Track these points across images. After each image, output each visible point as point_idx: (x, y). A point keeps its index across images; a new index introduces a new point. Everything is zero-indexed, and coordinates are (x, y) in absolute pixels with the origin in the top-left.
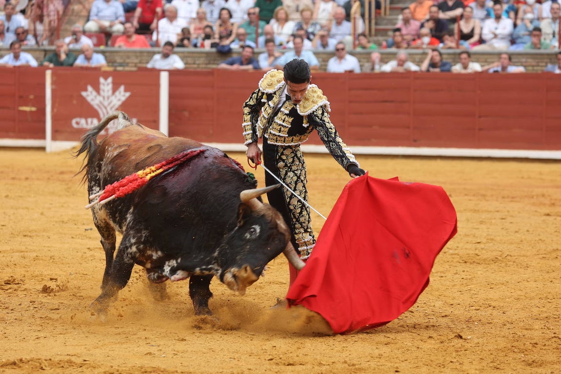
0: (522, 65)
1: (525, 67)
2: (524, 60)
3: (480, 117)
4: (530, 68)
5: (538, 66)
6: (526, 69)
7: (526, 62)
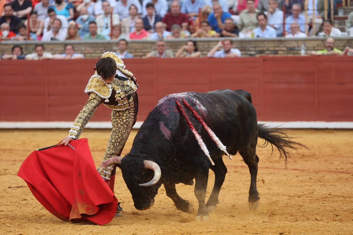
0: (81, 53)
1: (85, 54)
2: (83, 48)
3: (49, 96)
4: (89, 55)
5: (95, 53)
6: (84, 56)
7: (85, 50)
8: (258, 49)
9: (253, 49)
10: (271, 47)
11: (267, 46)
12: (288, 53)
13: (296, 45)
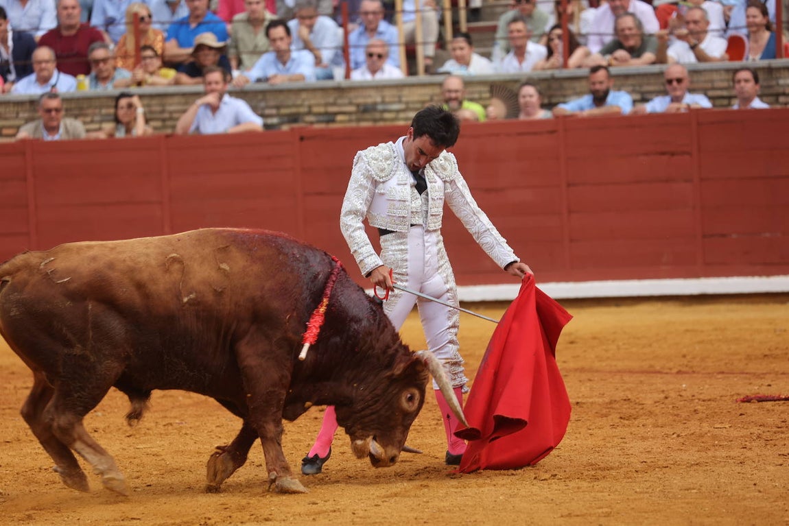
8: (284, 111)
9: (274, 111)
10: (318, 105)
11: (307, 103)
12: (359, 120)
13: (379, 99)
